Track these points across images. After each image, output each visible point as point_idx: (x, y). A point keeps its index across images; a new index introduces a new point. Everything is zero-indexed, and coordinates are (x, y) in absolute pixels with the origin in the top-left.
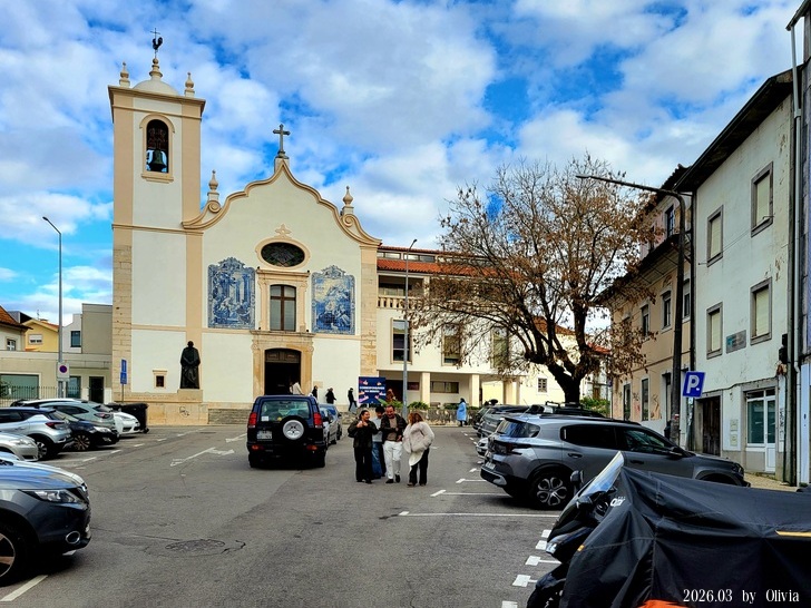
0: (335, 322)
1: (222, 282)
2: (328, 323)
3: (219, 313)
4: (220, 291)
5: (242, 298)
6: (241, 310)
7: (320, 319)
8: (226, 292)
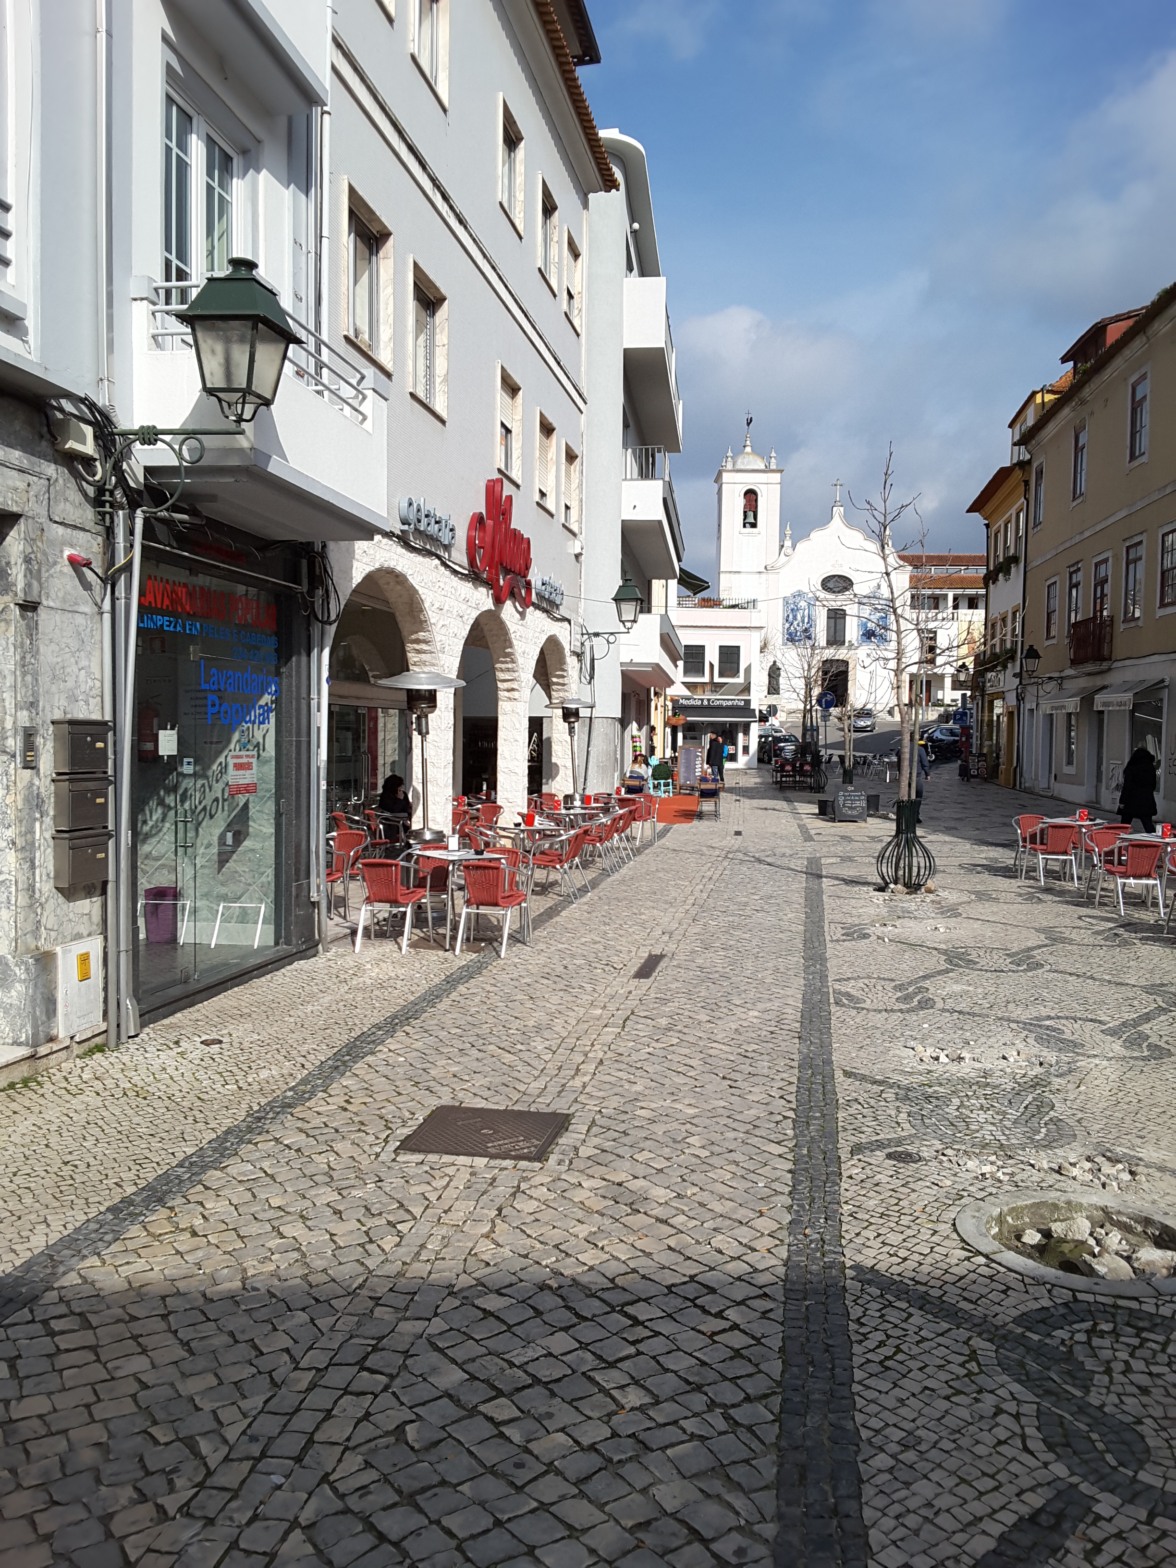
0: (875, 636)
1: (792, 610)
2: (869, 638)
3: (790, 634)
4: (791, 617)
5: (806, 620)
6: (806, 630)
7: (863, 635)
8: (795, 618)
